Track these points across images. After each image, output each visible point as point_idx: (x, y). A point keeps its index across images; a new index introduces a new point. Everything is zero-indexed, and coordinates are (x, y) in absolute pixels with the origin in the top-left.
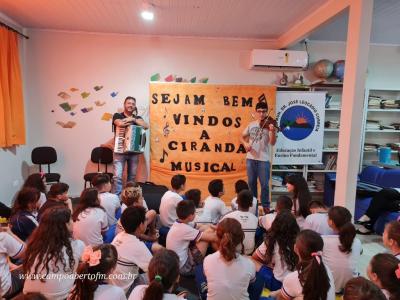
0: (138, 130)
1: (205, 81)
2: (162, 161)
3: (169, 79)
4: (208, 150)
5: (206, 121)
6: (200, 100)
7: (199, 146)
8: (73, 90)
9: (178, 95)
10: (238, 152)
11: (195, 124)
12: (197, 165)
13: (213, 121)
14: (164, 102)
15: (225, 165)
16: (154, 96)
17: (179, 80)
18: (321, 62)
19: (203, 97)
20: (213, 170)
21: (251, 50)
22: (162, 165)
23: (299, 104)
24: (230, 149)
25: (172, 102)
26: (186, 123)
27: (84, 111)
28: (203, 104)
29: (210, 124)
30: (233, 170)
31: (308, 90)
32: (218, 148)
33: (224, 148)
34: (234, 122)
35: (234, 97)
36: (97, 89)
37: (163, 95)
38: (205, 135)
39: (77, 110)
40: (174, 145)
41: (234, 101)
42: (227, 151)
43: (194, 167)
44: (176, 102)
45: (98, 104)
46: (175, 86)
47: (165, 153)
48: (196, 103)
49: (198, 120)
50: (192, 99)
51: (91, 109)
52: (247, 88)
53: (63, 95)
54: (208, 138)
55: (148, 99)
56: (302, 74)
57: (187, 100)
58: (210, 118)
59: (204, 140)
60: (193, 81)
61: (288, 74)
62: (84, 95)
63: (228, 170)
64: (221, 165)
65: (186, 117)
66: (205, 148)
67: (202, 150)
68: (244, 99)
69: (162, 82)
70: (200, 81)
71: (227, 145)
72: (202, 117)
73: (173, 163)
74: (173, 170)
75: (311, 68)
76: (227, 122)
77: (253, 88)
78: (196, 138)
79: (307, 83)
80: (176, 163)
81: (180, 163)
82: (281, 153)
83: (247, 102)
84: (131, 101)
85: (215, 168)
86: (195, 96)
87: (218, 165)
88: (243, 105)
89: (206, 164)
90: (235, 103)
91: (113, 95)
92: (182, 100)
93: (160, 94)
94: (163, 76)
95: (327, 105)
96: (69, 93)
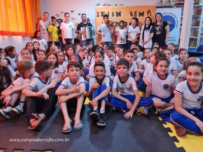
0: (90, 29)
1: (122, 5)
3: (105, 5)
6: (119, 14)
9: (109, 12)
14: (102, 16)
16: (98, 13)
17: (110, 5)
19: (120, 12)
28: (120, 16)
31: (172, 7)
35: (135, 12)
36: (72, 12)
41: (135, 14)
45: (72, 19)
46: (107, 8)
48: (117, 16)
50: (115, 14)
52: (141, 7)
53: (57, 15)
55: (95, 14)
57: (113, 14)
68: (140, 13)
69: (101, 6)
70: (119, 5)
77: (145, 7)
79: (172, 4)
86: (117, 12)
88: (140, 16)
91: (79, 14)
92: (111, 14)
93: (100, 12)
94: (102, 4)
95: (182, 15)
96: (60, 14)
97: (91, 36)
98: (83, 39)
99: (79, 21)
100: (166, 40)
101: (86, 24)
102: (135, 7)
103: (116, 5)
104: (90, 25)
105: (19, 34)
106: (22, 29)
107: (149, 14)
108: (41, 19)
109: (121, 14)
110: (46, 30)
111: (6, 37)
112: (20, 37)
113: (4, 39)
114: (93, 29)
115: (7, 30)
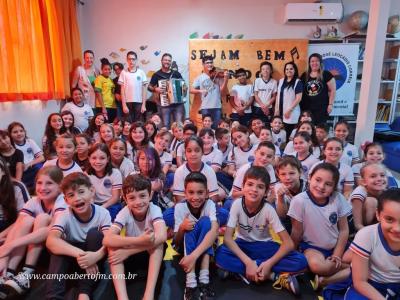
0: (177, 83)
1: (241, 37)
3: (207, 36)
6: (235, 55)
8: (122, 50)
9: (215, 51)
16: (193, 52)
17: (216, 37)
18: (355, 13)
19: (238, 51)
21: (285, 4)
23: (331, 56)
28: (238, 58)
31: (341, 42)
35: (267, 51)
36: (142, 48)
37: (201, 52)
41: (267, 55)
45: (143, 62)
46: (212, 43)
48: (231, 58)
50: (227, 54)
52: (281, 41)
53: (113, 54)
55: (187, 54)
56: (337, 26)
57: (223, 55)
61: (321, 27)
68: (276, 53)
69: (200, 39)
70: (236, 37)
75: (345, 20)
77: (285, 41)
79: (341, 35)
83: (280, 56)
84: (168, 58)
86: (231, 52)
88: (276, 59)
90: (268, 57)
91: (156, 54)
92: (219, 55)
93: (198, 50)
94: (202, 33)
95: (361, 57)
96: (118, 52)
97: (179, 98)
98: (163, 104)
99: (157, 66)
100: (329, 107)
101: (170, 74)
102: (267, 41)
103: (229, 37)
104: (178, 75)
105: (35, 97)
106: (41, 87)
107: (295, 55)
108: (80, 65)
109: (240, 55)
110: (90, 86)
111: (8, 104)
112: (37, 102)
113: (4, 109)
114: (183, 83)
115: (12, 91)
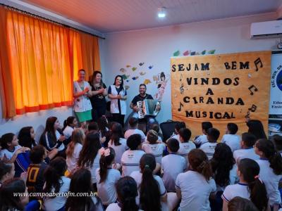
1: (213, 52)
2: (179, 110)
3: (186, 54)
4: (212, 103)
5: (211, 81)
6: (205, 67)
7: (206, 100)
8: (128, 66)
9: (190, 65)
10: (237, 104)
11: (202, 84)
12: (204, 113)
13: (216, 81)
14: (180, 70)
15: (226, 113)
16: (174, 66)
17: (193, 54)
19: (208, 64)
20: (217, 117)
21: (251, 23)
22: (180, 112)
24: (230, 101)
25: (186, 69)
26: (196, 83)
27: (134, 79)
28: (208, 69)
29: (214, 83)
30: (232, 117)
32: (220, 101)
33: (225, 101)
34: (233, 81)
35: (233, 63)
36: (141, 64)
37: (179, 66)
38: (210, 91)
39: (130, 79)
40: (187, 100)
41: (233, 66)
42: (228, 103)
43: (202, 115)
44: (188, 70)
45: (141, 74)
46: (188, 59)
47: (181, 104)
48: (203, 69)
49: (205, 81)
50: (200, 67)
51: (137, 77)
52: (244, 54)
53: (122, 70)
54: (212, 94)
55: (170, 68)
57: (196, 67)
58: (214, 79)
59: (209, 95)
60: (204, 53)
62: (134, 69)
63: (229, 117)
64: (223, 114)
65: (196, 79)
66: (210, 101)
67: (207, 103)
68: (241, 63)
69: (181, 56)
70: (209, 53)
71: (228, 99)
72: (208, 79)
73: (187, 112)
74: (187, 116)
76: (227, 82)
77: (250, 54)
78: (203, 94)
80: (189, 112)
81: (192, 112)
82: (277, 105)
83: (245, 66)
85: (219, 116)
86: (202, 64)
87: (220, 114)
88: (241, 68)
89: (211, 113)
90: (234, 67)
91: (150, 68)
92: (193, 67)
93: (177, 64)
94: (182, 52)
96: (125, 68)
102: (233, 55)
105: (62, 104)
106: (67, 97)
107: (259, 65)
109: (210, 66)
